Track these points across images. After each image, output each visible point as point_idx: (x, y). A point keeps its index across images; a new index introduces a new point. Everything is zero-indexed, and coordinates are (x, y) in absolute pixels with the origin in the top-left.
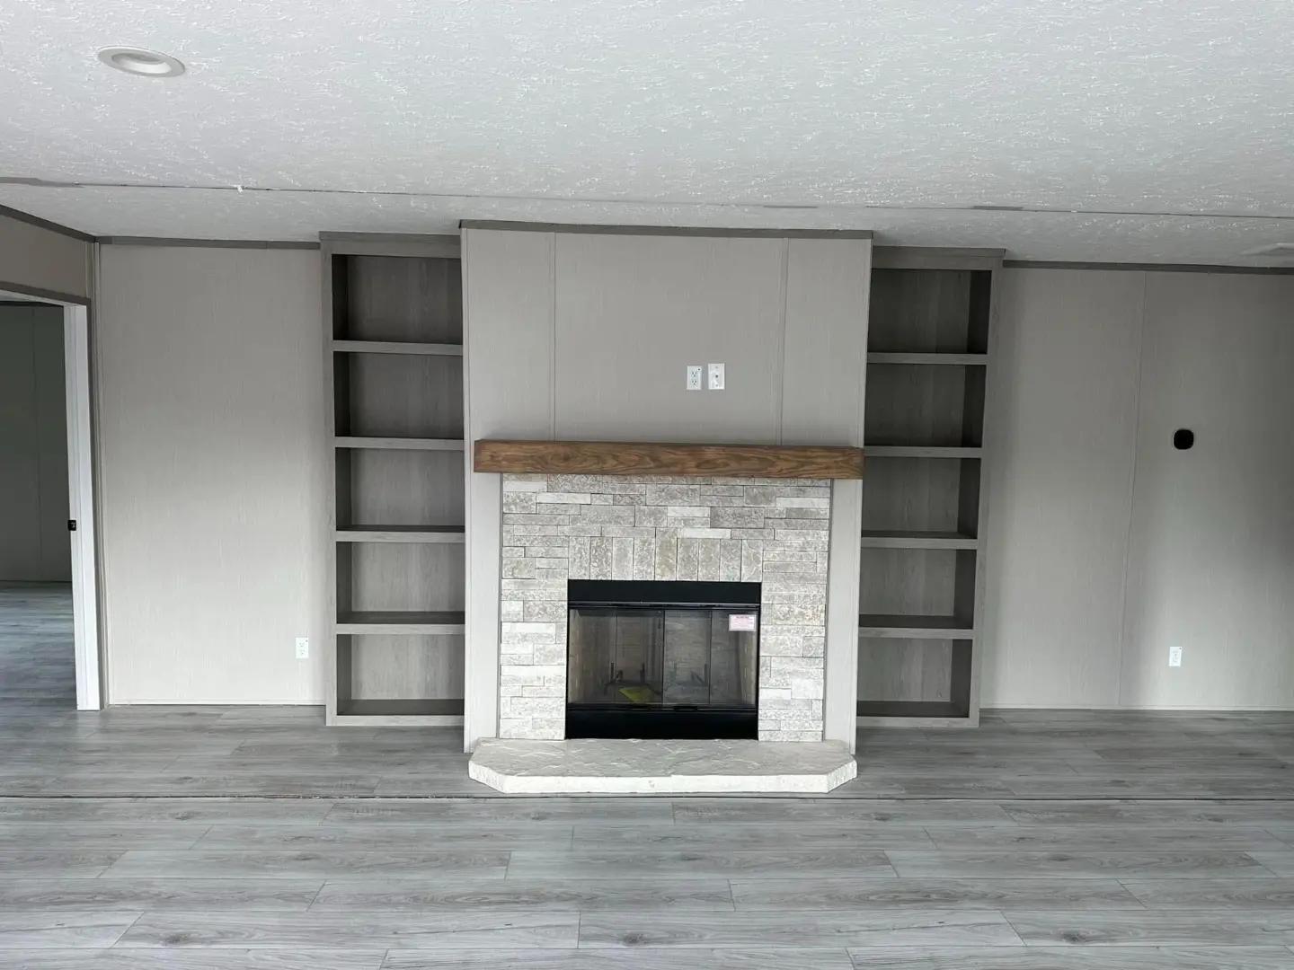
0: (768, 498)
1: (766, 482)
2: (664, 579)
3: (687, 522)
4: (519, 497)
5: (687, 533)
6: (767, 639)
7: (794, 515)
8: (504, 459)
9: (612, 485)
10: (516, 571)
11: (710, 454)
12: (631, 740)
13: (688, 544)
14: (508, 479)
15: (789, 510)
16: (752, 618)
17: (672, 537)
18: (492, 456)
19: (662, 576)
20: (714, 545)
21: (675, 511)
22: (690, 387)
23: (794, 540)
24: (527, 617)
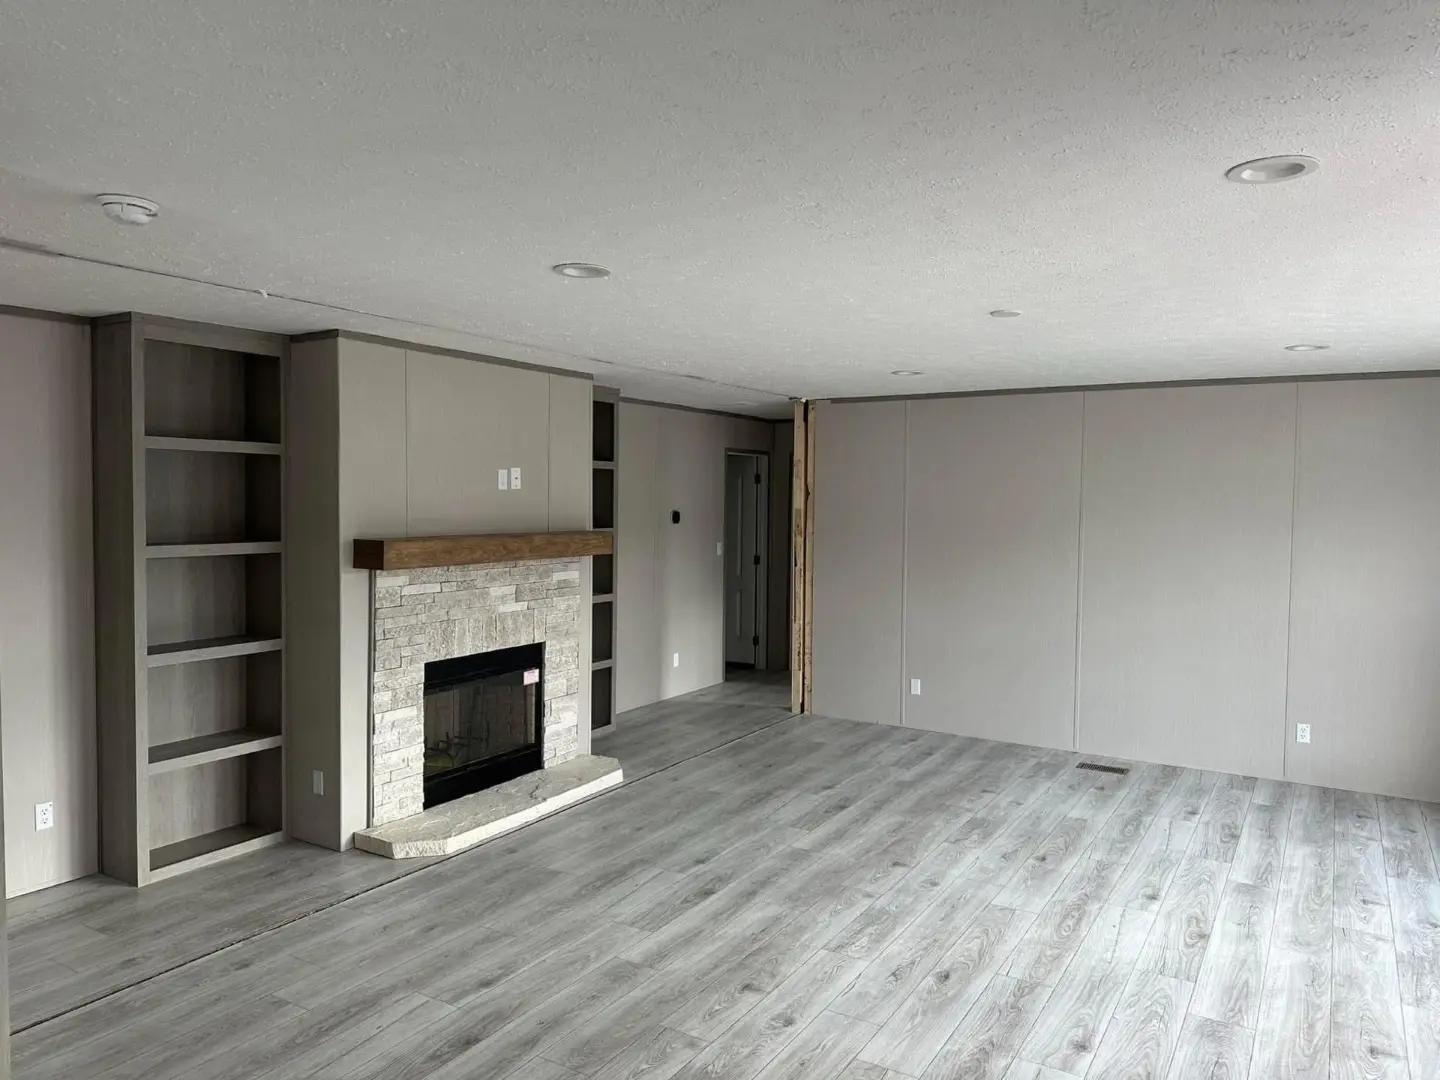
0: (548, 573)
1: (547, 561)
2: (490, 650)
3: (503, 599)
4: (387, 592)
5: (502, 609)
6: (548, 687)
7: (562, 585)
8: (406, 556)
9: (456, 573)
10: (387, 663)
11: (537, 540)
12: (467, 796)
13: (502, 617)
14: (380, 574)
15: (559, 582)
16: (537, 671)
17: (493, 613)
18: (397, 554)
19: (488, 647)
20: (519, 616)
21: (495, 591)
22: (501, 487)
23: (561, 603)
24: (395, 704)
